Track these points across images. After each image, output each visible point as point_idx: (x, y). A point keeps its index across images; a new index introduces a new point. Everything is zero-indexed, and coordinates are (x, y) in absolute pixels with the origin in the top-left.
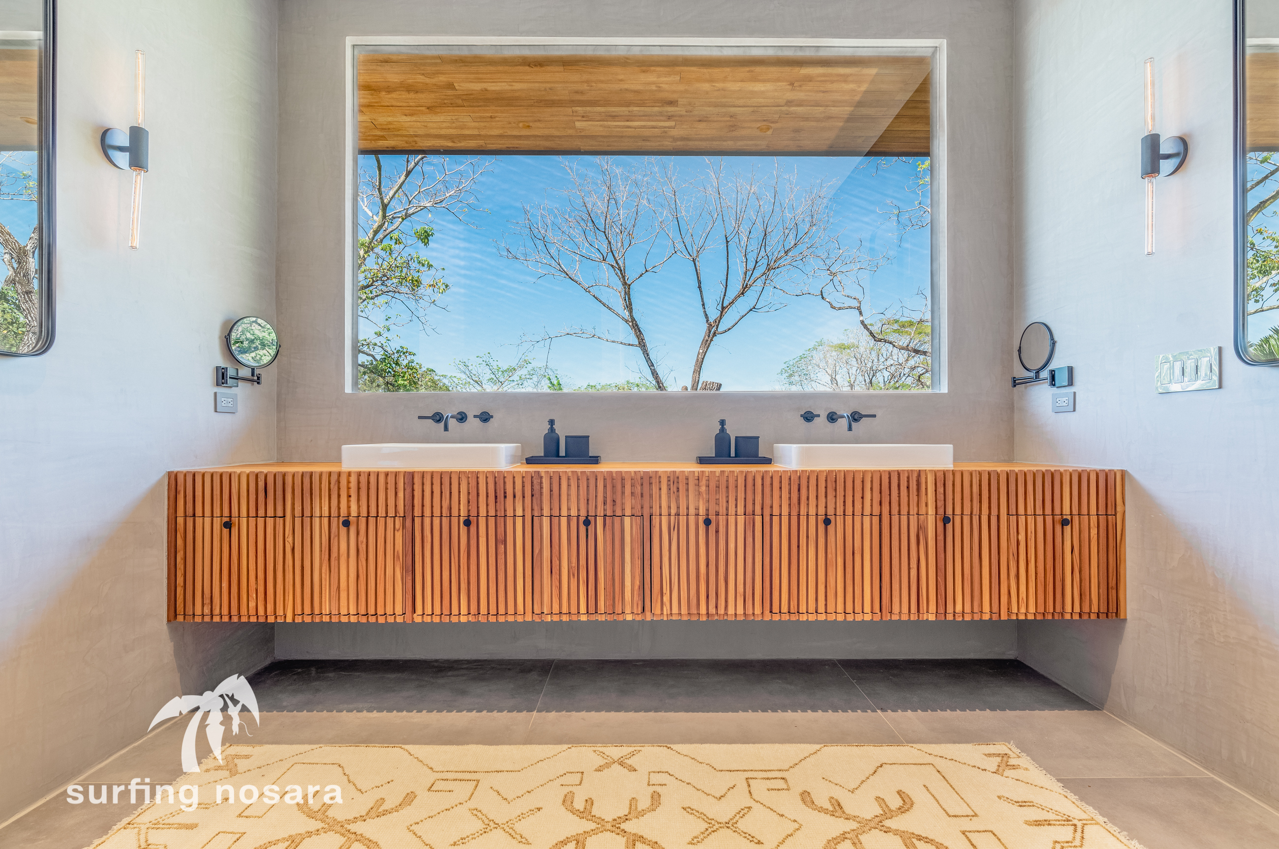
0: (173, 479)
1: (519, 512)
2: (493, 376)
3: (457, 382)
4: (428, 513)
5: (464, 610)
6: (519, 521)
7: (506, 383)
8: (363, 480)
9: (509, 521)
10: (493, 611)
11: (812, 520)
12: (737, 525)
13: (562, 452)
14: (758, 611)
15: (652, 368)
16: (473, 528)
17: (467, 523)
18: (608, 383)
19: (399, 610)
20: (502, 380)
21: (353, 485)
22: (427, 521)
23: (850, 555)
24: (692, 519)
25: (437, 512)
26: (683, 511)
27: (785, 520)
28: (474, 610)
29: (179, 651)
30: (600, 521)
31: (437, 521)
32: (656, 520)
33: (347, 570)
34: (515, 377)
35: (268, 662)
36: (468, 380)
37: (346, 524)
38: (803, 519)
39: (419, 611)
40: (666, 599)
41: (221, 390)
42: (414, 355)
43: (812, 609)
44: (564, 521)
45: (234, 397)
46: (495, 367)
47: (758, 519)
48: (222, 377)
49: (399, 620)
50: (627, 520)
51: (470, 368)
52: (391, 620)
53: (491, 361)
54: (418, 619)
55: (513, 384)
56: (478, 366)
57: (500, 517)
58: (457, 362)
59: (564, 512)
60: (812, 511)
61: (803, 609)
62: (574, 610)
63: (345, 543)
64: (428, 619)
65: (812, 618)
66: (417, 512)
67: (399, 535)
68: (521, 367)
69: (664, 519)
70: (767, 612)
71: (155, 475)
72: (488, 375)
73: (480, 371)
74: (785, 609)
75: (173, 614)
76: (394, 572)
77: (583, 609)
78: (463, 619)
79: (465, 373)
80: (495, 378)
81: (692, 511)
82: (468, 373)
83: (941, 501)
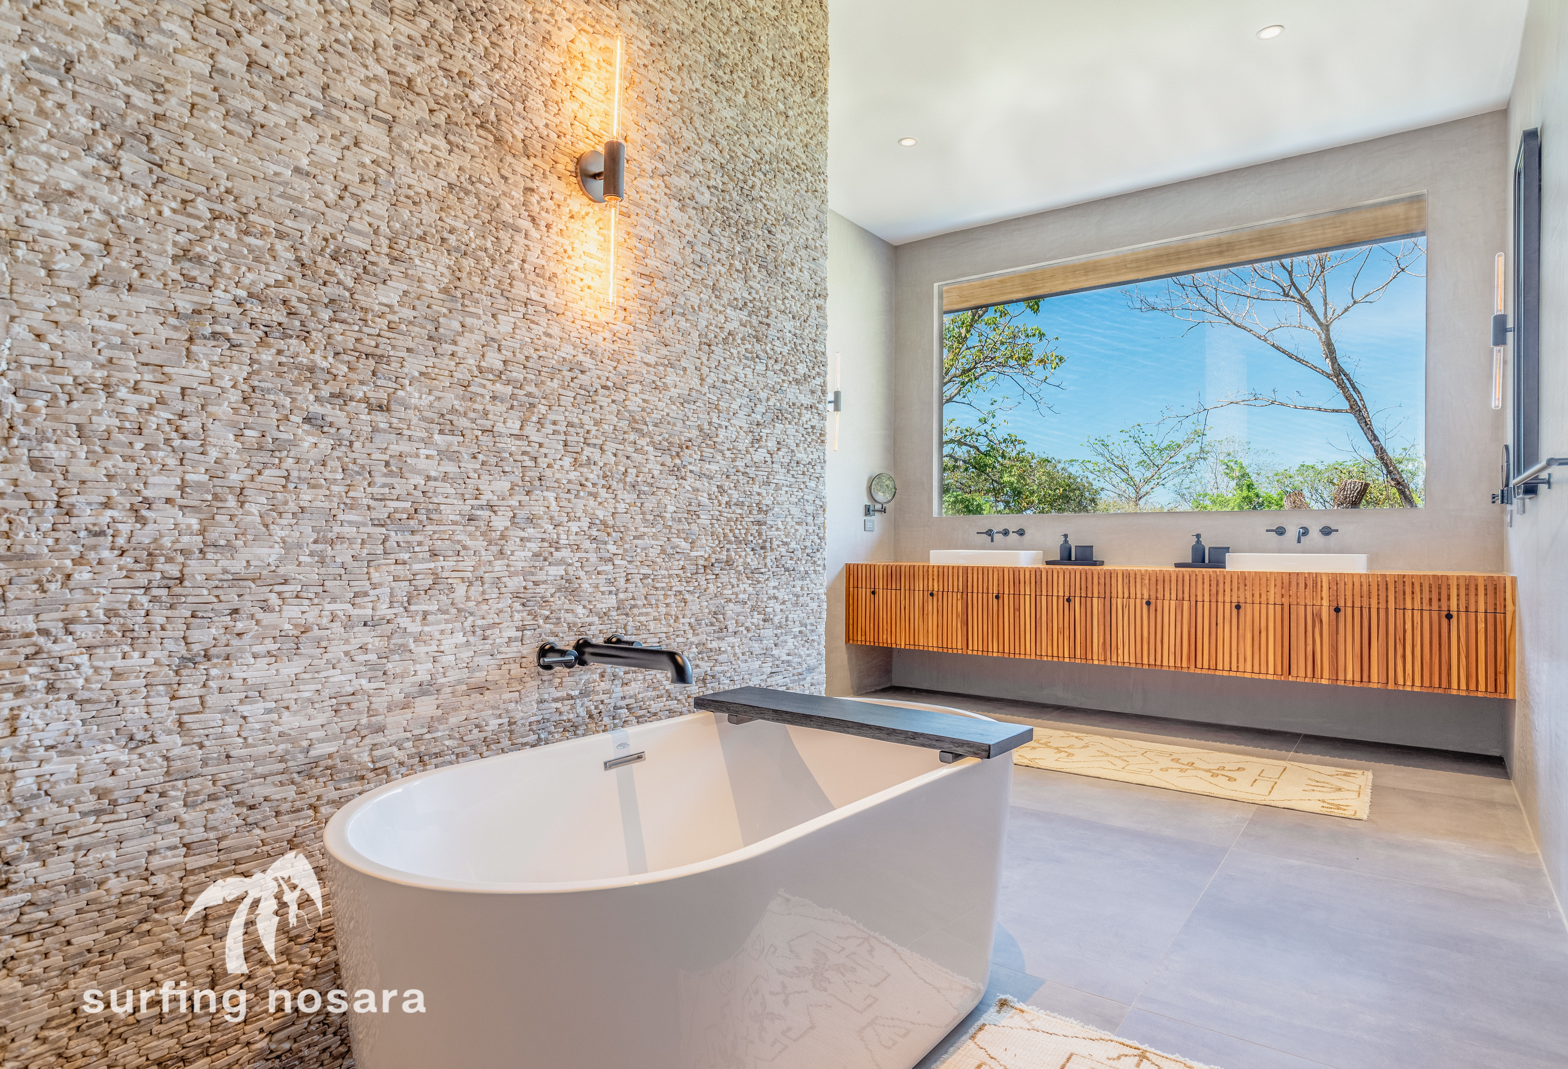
0: (848, 567)
1: (1028, 592)
2: (1145, 458)
3: (1091, 468)
4: (975, 591)
5: (995, 650)
6: (1028, 597)
7: (1165, 468)
8: (941, 570)
9: (1022, 597)
10: (1012, 651)
11: (1228, 606)
12: (1169, 606)
13: (1073, 558)
14: (1185, 665)
15: (1376, 443)
16: (1001, 601)
17: (997, 597)
18: (1340, 461)
19: (959, 647)
20: (1159, 462)
21: (936, 573)
22: (975, 595)
23: (1257, 634)
24: (1138, 601)
25: (980, 591)
26: (1133, 595)
27: (1207, 605)
28: (1001, 650)
29: (850, 659)
30: (1077, 600)
31: (980, 595)
32: (1114, 601)
33: (932, 622)
34: (1180, 458)
35: (888, 685)
36: (1108, 465)
37: (932, 595)
38: (1220, 605)
39: (970, 648)
40: (1120, 652)
41: (867, 518)
42: (1024, 443)
43: (1227, 668)
44: (1055, 598)
45: (873, 522)
46: (1149, 444)
47: (1186, 603)
48: (868, 511)
49: (960, 652)
50: (1095, 600)
51: (1110, 448)
52: (955, 651)
53: (1142, 436)
54: (970, 652)
55: (1176, 468)
56: (1122, 444)
57: (1017, 595)
58: (1092, 441)
59: (1055, 593)
60: (1228, 599)
61: (1220, 667)
62: (1061, 655)
63: (931, 606)
64: (975, 653)
65: (1225, 674)
66: (970, 590)
67: (959, 602)
68: (1189, 441)
69: (1119, 601)
70: (1193, 667)
71: (840, 566)
72: (1138, 456)
73: (1125, 452)
74: (1206, 666)
75: (848, 640)
76: (956, 624)
77: (1066, 655)
78: (995, 655)
79: (1103, 455)
80: (1148, 461)
81: (1139, 596)
82: (1107, 455)
83: (1335, 595)
